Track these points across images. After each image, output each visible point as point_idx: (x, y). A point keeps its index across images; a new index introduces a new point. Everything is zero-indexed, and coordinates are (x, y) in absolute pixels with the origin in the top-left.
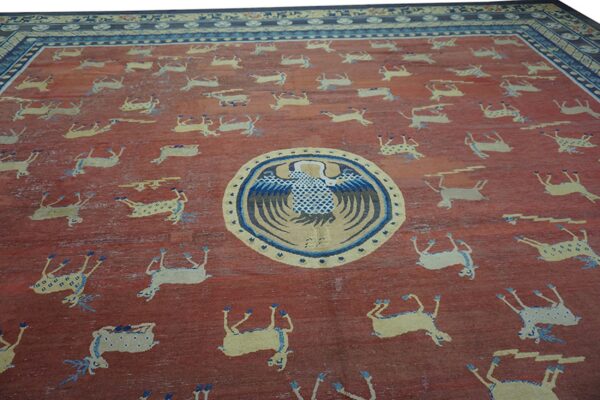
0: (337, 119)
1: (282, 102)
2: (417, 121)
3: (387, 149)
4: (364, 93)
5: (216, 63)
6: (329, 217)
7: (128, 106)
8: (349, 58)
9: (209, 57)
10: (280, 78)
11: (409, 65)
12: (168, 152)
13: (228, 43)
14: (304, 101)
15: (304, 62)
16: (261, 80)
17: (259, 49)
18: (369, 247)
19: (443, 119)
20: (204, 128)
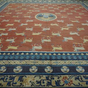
0: (50, 11)
1: (43, 9)
2: (61, 11)
3: (56, 13)
4: (55, 9)
5: (34, 5)
6: (48, 18)
7: (23, 9)
8: (54, 5)
9: (33, 5)
10: (43, 7)
11: (62, 6)
12: (28, 13)
13: (36, 3)
14: (46, 9)
15: (47, 6)
16: (41, 7)
17: (41, 4)
18: (52, 20)
19: (65, 11)
20: (33, 11)
